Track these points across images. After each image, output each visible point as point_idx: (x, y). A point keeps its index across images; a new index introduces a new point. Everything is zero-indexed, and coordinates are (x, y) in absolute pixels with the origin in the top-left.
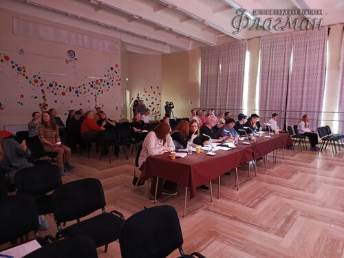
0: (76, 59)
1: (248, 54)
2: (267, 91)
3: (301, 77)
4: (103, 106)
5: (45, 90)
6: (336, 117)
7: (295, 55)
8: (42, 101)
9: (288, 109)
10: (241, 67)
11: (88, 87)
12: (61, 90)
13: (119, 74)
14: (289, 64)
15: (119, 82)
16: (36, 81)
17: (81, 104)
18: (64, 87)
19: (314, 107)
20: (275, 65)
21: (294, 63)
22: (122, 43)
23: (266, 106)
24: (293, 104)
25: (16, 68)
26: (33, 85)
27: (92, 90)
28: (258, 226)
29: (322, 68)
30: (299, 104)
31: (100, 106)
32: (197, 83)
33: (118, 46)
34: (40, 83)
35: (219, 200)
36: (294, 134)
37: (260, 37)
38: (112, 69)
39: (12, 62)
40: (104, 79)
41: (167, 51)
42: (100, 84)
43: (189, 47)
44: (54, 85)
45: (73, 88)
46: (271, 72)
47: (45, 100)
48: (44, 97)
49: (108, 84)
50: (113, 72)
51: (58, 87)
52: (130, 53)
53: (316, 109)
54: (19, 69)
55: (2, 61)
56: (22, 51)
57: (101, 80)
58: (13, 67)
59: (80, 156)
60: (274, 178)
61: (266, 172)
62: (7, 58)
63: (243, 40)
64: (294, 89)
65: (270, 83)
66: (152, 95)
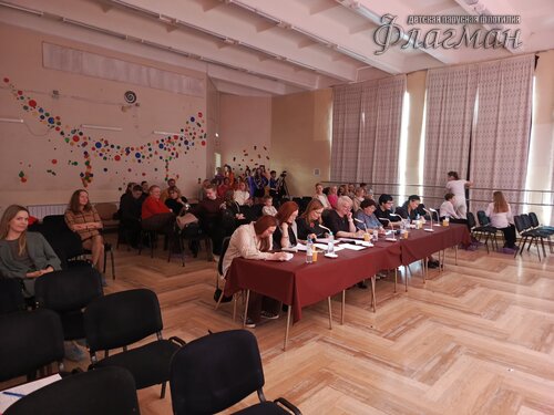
0: (137, 105)
1: (407, 97)
2: (437, 156)
3: (492, 134)
4: (178, 176)
5: (90, 152)
6: (548, 198)
7: (481, 100)
8: (84, 169)
10: (397, 116)
11: (155, 147)
12: (115, 152)
13: (204, 126)
14: (472, 114)
15: (204, 139)
16: (76, 139)
17: (144, 174)
18: (118, 148)
19: (512, 182)
20: (450, 114)
21: (480, 112)
22: (211, 81)
23: (435, 178)
24: (479, 177)
25: (47, 118)
26: (72, 144)
27: (162, 152)
28: (395, 368)
29: (525, 121)
30: (487, 178)
32: (327, 142)
33: (203, 85)
34: (81, 141)
35: (343, 327)
36: (478, 225)
37: (426, 70)
38: (193, 119)
39: (41, 110)
40: (180, 135)
41: (280, 90)
42: (173, 144)
43: (315, 85)
44: (103, 144)
45: (132, 149)
46: (444, 125)
47: (89, 167)
48: (87, 163)
49: (186, 143)
50: (194, 124)
51: (109, 147)
52: (222, 93)
53: (515, 186)
54: (51, 120)
55: (26, 108)
56: (55, 92)
57: (176, 137)
58: (42, 117)
59: (139, 254)
60: (435, 294)
61: (425, 286)
62: (33, 104)
63: (399, 74)
64: (480, 153)
65: (441, 142)
66: (256, 160)
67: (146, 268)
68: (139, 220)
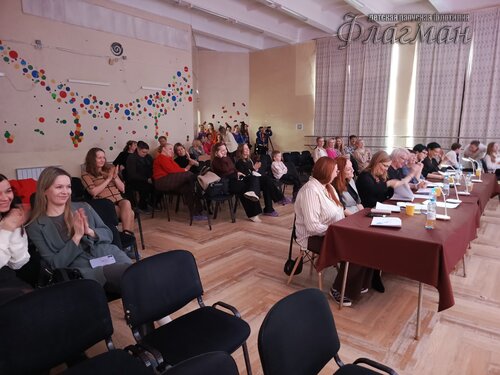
0: (124, 58)
1: (396, 49)
2: (428, 107)
3: (487, 83)
4: (167, 134)
5: (79, 109)
7: (476, 48)
8: (74, 128)
9: (462, 135)
10: (386, 67)
11: (144, 103)
12: (103, 109)
13: (190, 82)
14: (466, 64)
15: (190, 95)
16: (63, 95)
17: (134, 132)
18: (107, 104)
20: (442, 64)
21: (475, 61)
22: (194, 33)
23: (426, 129)
24: (472, 127)
25: (30, 72)
26: (59, 100)
27: (150, 108)
30: (481, 127)
32: (311, 96)
33: (187, 37)
34: (69, 97)
38: (179, 74)
39: (23, 62)
40: (168, 90)
41: (259, 44)
42: (161, 100)
44: (92, 100)
45: (122, 106)
46: (436, 76)
47: (79, 125)
48: (76, 121)
49: (174, 99)
50: (179, 80)
51: (98, 104)
52: (200, 49)
54: (35, 74)
55: (6, 59)
56: (38, 42)
57: (164, 93)
58: (25, 70)
62: (14, 55)
64: (474, 102)
65: (432, 93)
66: (236, 117)
67: (169, 232)
68: (150, 180)
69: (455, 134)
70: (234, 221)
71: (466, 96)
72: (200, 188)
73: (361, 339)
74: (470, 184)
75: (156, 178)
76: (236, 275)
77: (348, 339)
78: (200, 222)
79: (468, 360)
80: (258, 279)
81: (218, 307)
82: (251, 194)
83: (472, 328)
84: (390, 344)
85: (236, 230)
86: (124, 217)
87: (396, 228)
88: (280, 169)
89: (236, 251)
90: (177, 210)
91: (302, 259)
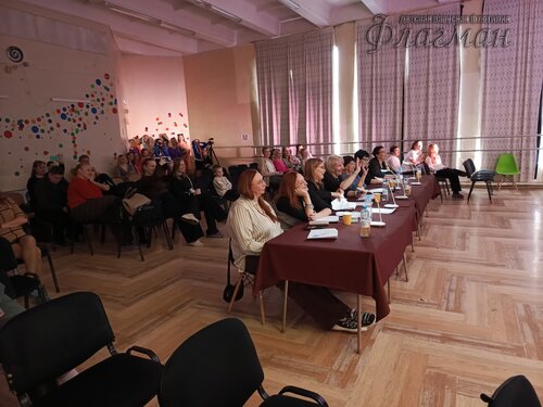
0: (25, 65)
1: (336, 51)
2: (371, 110)
4: (89, 152)
6: (478, 144)
7: (411, 51)
9: (406, 137)
10: (327, 72)
11: (57, 118)
12: (3, 127)
13: (113, 91)
14: (403, 66)
15: (115, 106)
17: (46, 153)
18: (7, 121)
19: (445, 131)
20: (381, 67)
21: (411, 63)
23: (370, 135)
24: (413, 129)
27: (65, 124)
31: (85, 154)
37: (354, 22)
38: (98, 82)
40: (86, 101)
41: (193, 48)
42: (78, 113)
43: (233, 41)
45: (27, 122)
46: (376, 80)
50: (101, 88)
52: (124, 53)
53: (448, 134)
57: (81, 105)
59: (72, 252)
63: (326, 27)
64: (413, 105)
65: (374, 97)
66: (173, 129)
67: (92, 268)
68: (65, 209)
69: (398, 137)
70: (171, 248)
71: (406, 100)
72: (126, 214)
73: (303, 361)
74: (408, 187)
75: (72, 207)
76: (170, 310)
77: (291, 364)
78: (131, 252)
79: (407, 367)
80: (195, 310)
81: (133, 353)
82: (189, 216)
83: (412, 333)
84: (333, 363)
85: (173, 258)
86: (26, 257)
87: (331, 240)
88: (224, 184)
89: (172, 282)
90: (103, 241)
91: (242, 282)
